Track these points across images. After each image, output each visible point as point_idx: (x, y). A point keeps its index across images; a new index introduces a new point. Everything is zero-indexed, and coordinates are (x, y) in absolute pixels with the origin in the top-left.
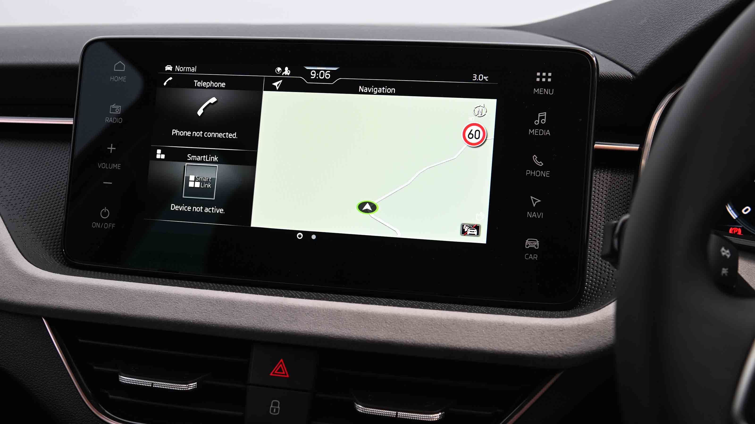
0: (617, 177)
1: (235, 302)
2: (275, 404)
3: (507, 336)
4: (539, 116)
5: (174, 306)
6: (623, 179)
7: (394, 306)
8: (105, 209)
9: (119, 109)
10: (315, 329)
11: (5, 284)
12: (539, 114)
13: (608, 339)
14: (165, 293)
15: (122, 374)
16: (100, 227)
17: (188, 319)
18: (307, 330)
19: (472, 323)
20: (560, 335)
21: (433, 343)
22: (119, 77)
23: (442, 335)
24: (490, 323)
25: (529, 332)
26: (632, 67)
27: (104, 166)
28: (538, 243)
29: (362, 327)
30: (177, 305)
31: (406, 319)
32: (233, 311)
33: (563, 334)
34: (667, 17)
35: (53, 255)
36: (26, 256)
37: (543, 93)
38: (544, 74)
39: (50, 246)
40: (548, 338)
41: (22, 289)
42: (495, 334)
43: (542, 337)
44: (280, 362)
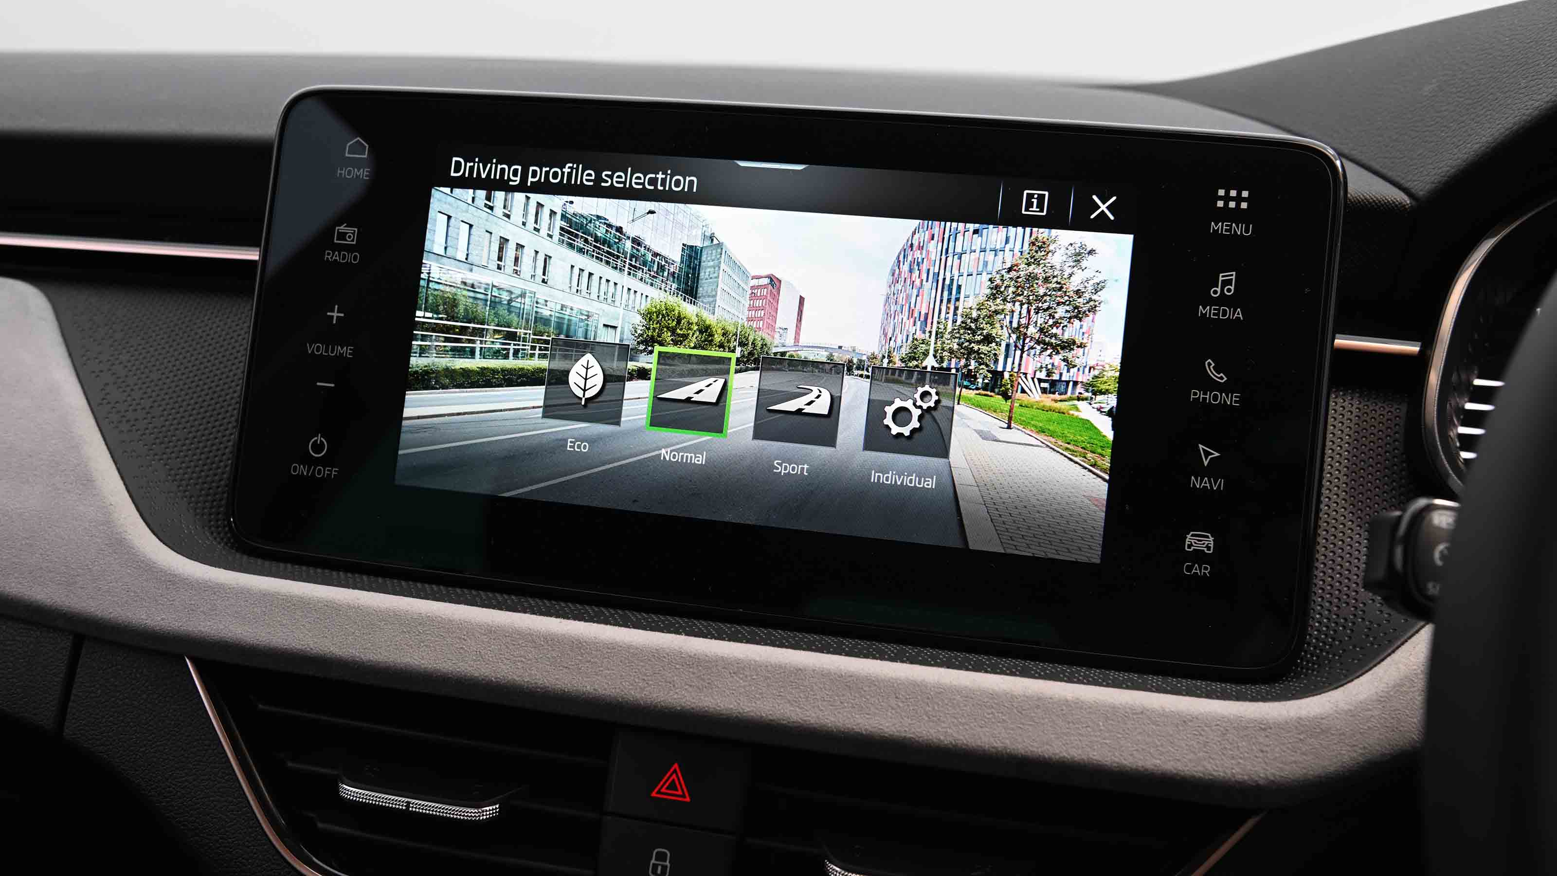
0: (1371, 408)
1: (584, 644)
2: (661, 857)
3: (1149, 735)
4: (1221, 279)
5: (457, 645)
6: (1384, 413)
7: (912, 663)
8: (319, 438)
9: (353, 234)
10: (749, 707)
11: (113, 586)
12: (1221, 275)
13: (1360, 751)
14: (440, 619)
15: (347, 781)
16: (308, 472)
17: (486, 674)
18: (732, 706)
19: (1077, 705)
20: (1261, 740)
21: (995, 744)
22: (356, 170)
23: (1013, 729)
24: (1114, 709)
25: (1195, 730)
26: (1409, 181)
27: (318, 349)
28: (1212, 542)
29: (846, 704)
30: (464, 644)
31: (939, 693)
32: (580, 660)
33: (1267, 736)
34: (1483, 81)
35: (210, 527)
36: (155, 530)
37: (1231, 232)
38: (1233, 193)
39: (204, 508)
40: (1236, 745)
41: (146, 598)
42: (1124, 730)
43: (1224, 742)
44: (671, 770)
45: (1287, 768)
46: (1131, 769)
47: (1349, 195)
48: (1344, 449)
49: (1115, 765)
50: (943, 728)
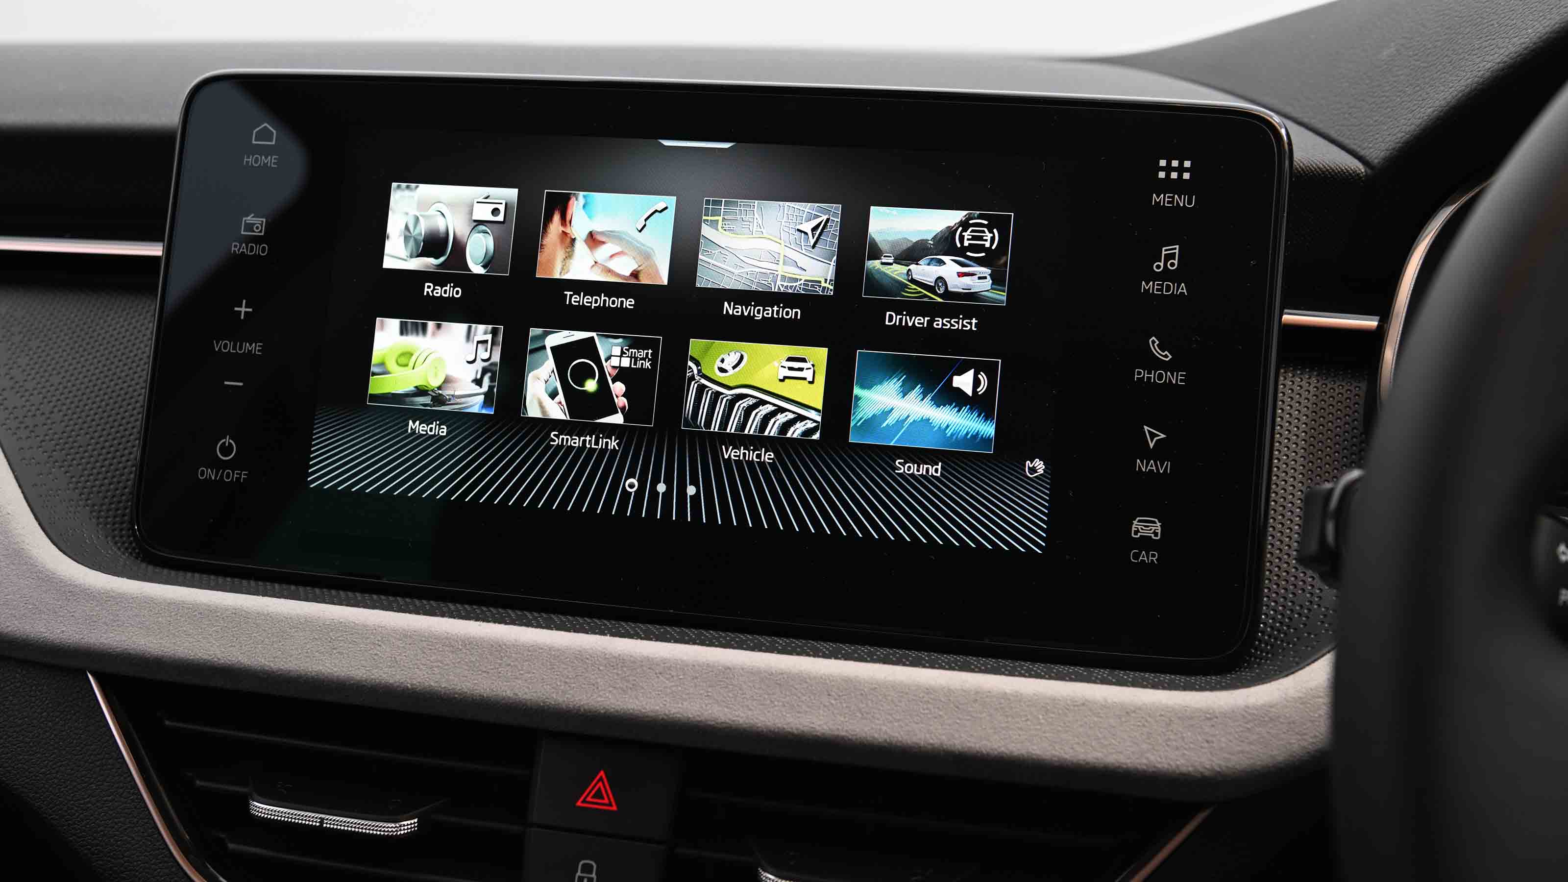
0: (1330, 386)
1: (504, 647)
2: (587, 869)
3: (1090, 728)
4: (1164, 253)
5: (371, 652)
6: (1343, 391)
7: (846, 659)
8: (228, 440)
9: (261, 224)
10: (675, 708)
11: (10, 599)
12: (1164, 249)
15: (257, 797)
16: (216, 477)
17: (402, 681)
18: (658, 708)
19: (1018, 698)
20: (1207, 730)
22: (263, 157)
23: (949, 725)
25: (1139, 721)
26: (1364, 149)
27: (225, 346)
28: (1159, 528)
29: (776, 703)
30: (378, 650)
32: (500, 664)
33: (1213, 726)
34: (1439, 44)
35: (114, 537)
36: (54, 538)
37: (1173, 204)
38: (1175, 163)
39: (107, 517)
40: (1180, 735)
41: (45, 610)
42: (1065, 723)
43: (1168, 733)
44: (598, 778)
45: (1233, 757)
46: (1072, 763)
47: (1295, 163)
48: (1301, 430)
49: (1056, 759)
50: (877, 725)
